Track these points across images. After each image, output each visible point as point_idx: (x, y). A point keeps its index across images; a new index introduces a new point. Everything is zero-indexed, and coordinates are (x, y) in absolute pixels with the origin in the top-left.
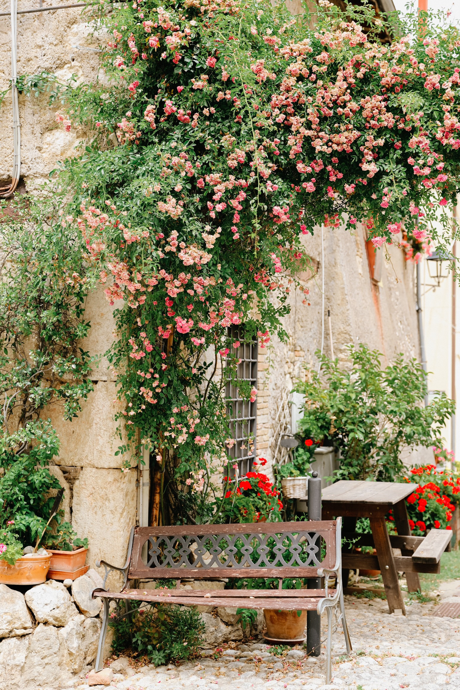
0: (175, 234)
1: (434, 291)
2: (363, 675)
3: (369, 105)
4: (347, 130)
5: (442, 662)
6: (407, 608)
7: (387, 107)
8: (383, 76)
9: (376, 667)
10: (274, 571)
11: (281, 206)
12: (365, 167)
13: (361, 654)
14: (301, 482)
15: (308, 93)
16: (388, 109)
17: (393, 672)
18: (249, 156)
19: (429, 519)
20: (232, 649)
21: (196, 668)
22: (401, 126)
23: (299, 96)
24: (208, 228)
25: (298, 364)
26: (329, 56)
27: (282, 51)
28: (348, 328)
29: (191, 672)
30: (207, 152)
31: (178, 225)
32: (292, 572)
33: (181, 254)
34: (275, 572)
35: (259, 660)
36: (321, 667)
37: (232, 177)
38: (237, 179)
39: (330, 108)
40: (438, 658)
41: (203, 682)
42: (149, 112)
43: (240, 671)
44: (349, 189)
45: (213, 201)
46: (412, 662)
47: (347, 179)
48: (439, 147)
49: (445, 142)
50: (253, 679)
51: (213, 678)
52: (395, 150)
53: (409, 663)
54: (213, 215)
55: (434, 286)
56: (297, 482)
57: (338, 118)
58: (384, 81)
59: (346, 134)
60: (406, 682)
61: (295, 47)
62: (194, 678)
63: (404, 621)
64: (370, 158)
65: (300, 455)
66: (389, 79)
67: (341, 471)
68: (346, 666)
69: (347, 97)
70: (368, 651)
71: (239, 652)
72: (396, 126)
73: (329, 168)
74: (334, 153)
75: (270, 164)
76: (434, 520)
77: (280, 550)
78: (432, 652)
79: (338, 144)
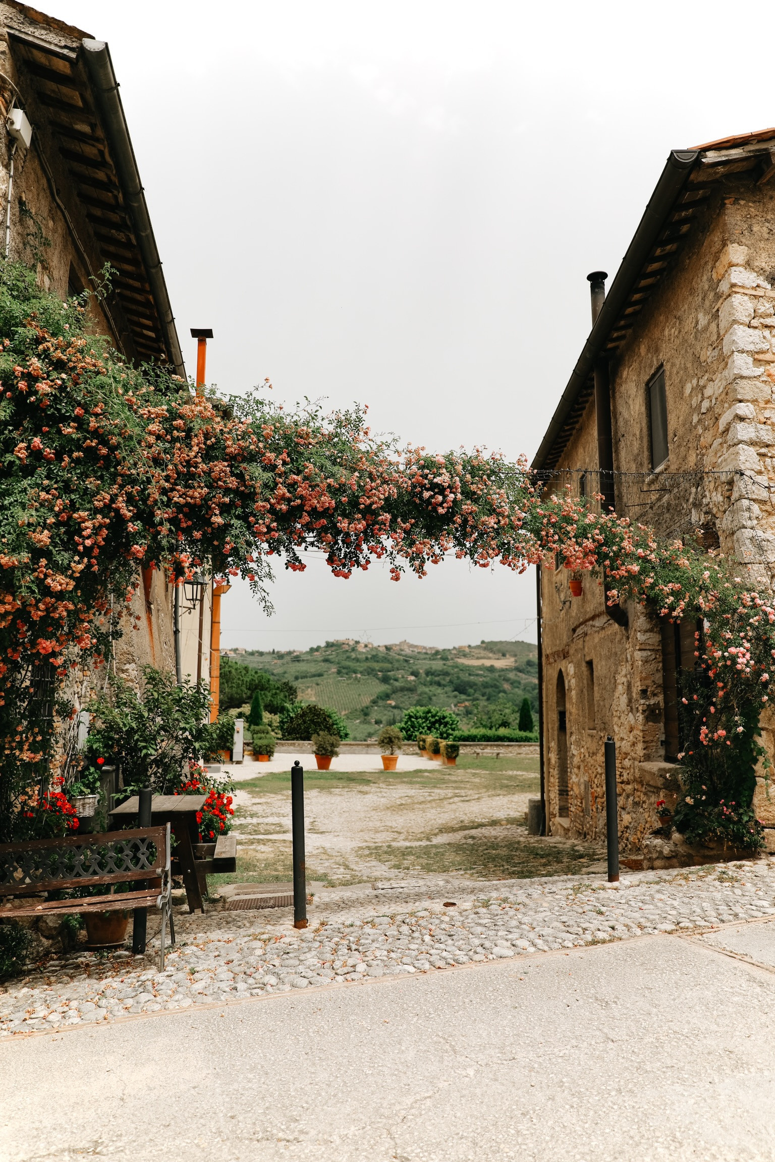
0: (43, 562)
1: (190, 613)
2: (191, 960)
3: (217, 469)
4: (199, 487)
5: (256, 939)
6: (205, 908)
7: (231, 472)
8: (229, 447)
9: (200, 953)
10: (105, 878)
11: (141, 545)
12: (214, 519)
13: (184, 945)
14: (91, 800)
15: (166, 451)
16: (232, 474)
17: (217, 954)
18: (113, 499)
19: (203, 831)
20: (54, 960)
21: (23, 982)
22: (242, 488)
23: (159, 454)
24: (77, 558)
25: (85, 684)
26: (184, 424)
27: (141, 411)
28: (131, 649)
29: (21, 985)
30: (73, 491)
31: (47, 554)
32: (124, 876)
33: (49, 580)
34: (107, 879)
35: (87, 965)
36: (150, 961)
37: (99, 517)
38: (103, 518)
39: (184, 467)
40: (251, 938)
41: (36, 992)
42: (21, 449)
43: (72, 977)
44: (197, 535)
45: (81, 536)
46: (230, 944)
47: (195, 527)
48: (272, 511)
49: (278, 507)
50: (87, 981)
51: (46, 987)
52: (236, 508)
53: (227, 945)
54: (81, 548)
55: (190, 609)
56: (87, 801)
57: (192, 476)
58: (228, 450)
59: (199, 490)
60: (230, 958)
61: (152, 410)
62: (25, 990)
63: (207, 918)
64: (217, 512)
65: (91, 774)
66: (233, 450)
67: (131, 788)
68: (173, 956)
69: (199, 460)
70: (189, 942)
71: (63, 962)
72: (238, 488)
73: (181, 516)
74: (187, 504)
75: (131, 508)
76: (208, 831)
77: (111, 857)
78: (245, 933)
79: (192, 498)
